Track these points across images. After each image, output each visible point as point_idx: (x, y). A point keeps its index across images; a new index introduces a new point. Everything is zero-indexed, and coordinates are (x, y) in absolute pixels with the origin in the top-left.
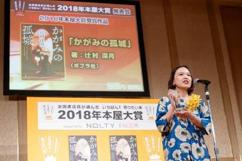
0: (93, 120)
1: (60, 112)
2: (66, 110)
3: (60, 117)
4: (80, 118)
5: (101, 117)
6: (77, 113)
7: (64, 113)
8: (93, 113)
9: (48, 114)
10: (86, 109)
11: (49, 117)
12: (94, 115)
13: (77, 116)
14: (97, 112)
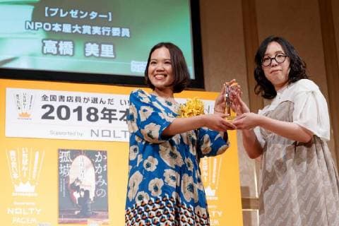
0: (102, 124)
1: (44, 107)
2: (56, 105)
3: (45, 117)
4: (80, 118)
5: (116, 119)
6: (74, 111)
7: (52, 108)
8: (102, 112)
9: (23, 110)
10: (90, 105)
11: (25, 116)
12: (105, 115)
13: (74, 115)
14: (110, 111)
